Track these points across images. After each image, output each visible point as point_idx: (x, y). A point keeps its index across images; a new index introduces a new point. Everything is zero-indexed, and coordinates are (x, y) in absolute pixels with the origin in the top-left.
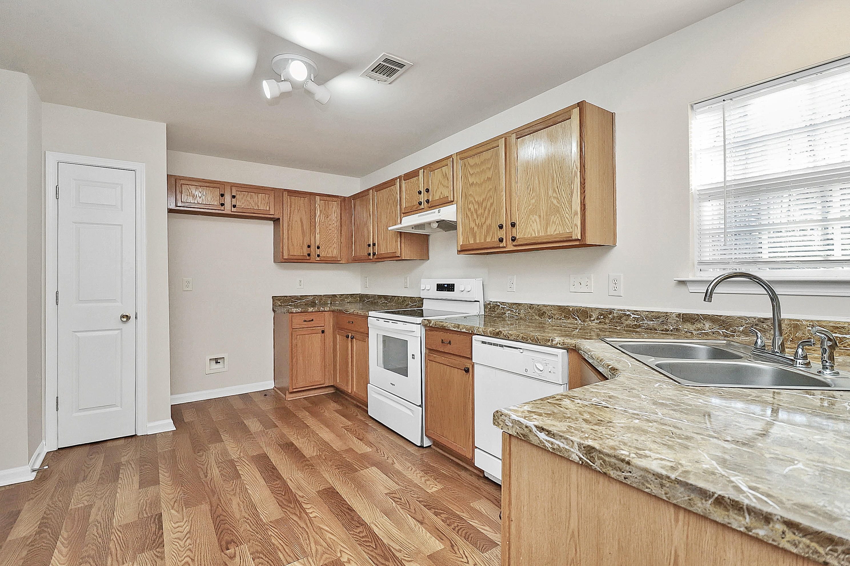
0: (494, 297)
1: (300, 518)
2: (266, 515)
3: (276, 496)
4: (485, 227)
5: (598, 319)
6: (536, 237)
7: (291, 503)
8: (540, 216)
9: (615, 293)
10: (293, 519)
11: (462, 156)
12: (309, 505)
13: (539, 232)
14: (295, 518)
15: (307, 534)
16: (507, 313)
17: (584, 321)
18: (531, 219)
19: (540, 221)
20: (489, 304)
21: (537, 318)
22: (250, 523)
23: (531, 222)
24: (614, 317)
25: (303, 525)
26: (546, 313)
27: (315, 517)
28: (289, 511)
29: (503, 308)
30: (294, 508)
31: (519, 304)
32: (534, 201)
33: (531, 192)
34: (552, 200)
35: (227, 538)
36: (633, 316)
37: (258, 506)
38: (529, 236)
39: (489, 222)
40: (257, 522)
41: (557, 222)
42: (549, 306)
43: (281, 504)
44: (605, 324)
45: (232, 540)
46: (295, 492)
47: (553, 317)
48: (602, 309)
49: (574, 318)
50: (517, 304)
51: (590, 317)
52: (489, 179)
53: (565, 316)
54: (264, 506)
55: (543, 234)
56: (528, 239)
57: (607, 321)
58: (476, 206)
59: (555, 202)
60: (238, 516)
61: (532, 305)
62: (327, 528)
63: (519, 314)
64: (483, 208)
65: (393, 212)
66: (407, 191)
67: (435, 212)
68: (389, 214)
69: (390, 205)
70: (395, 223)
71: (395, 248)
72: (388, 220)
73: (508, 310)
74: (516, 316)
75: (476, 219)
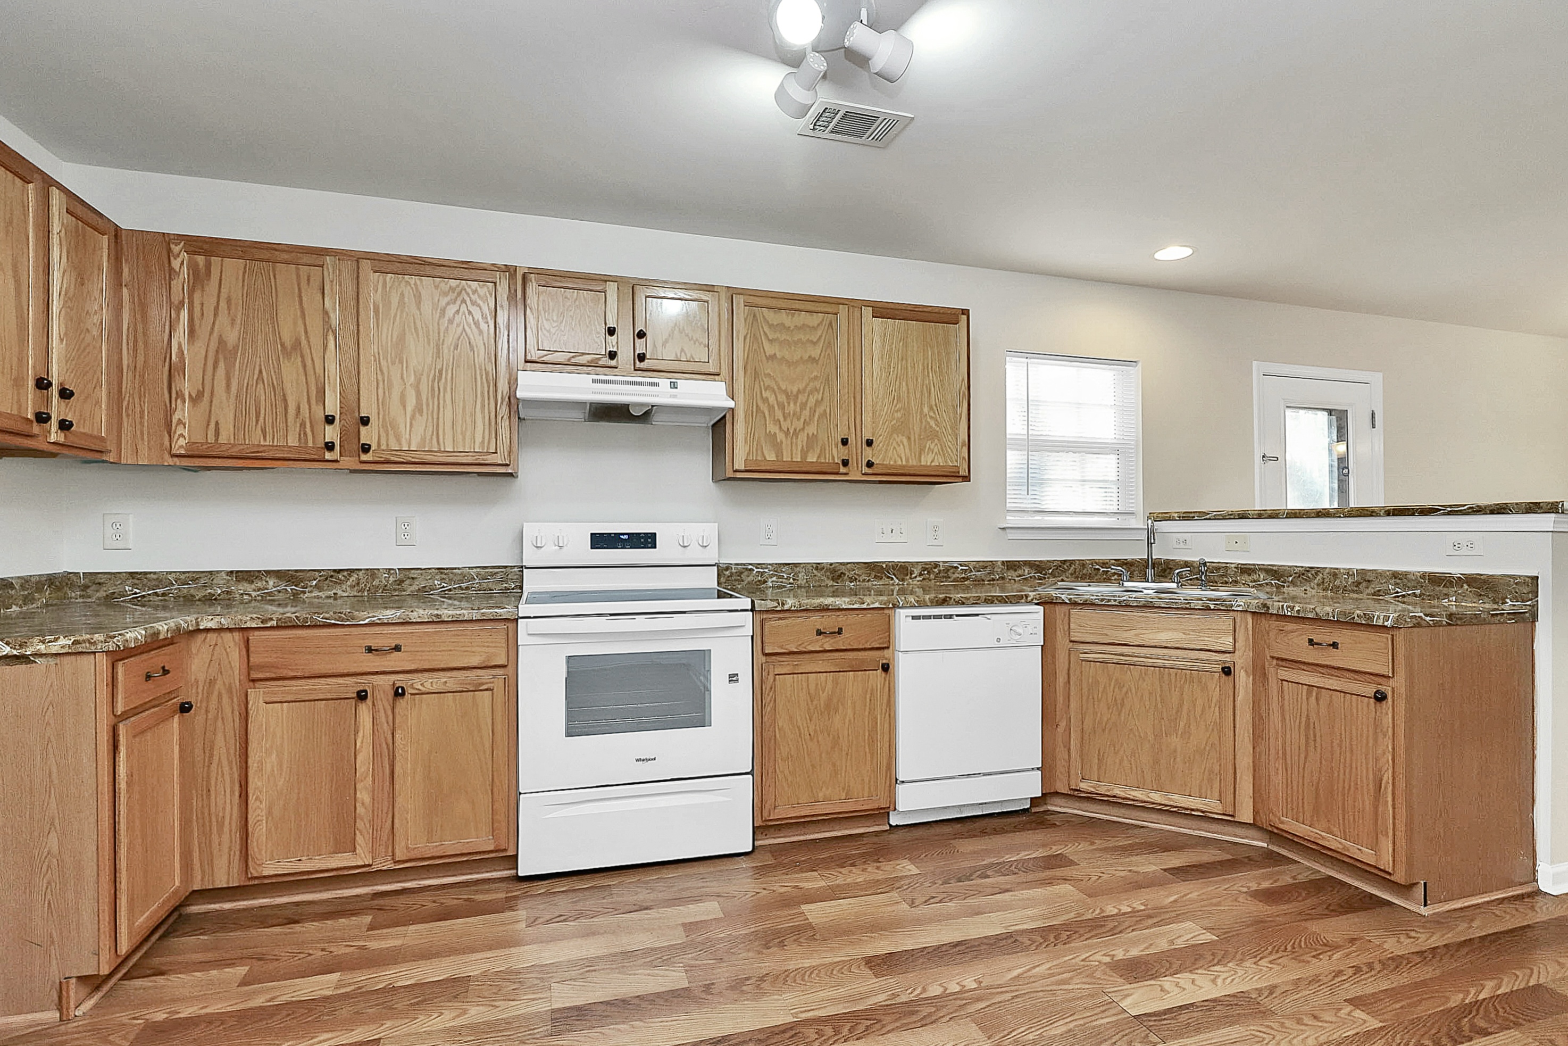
0: (734, 557)
4: (803, 437)
5: (921, 575)
6: (904, 466)
8: (909, 438)
9: (936, 542)
11: (751, 299)
13: (907, 460)
16: (770, 580)
17: (903, 580)
18: (895, 439)
19: (910, 445)
20: (727, 569)
21: (830, 583)
23: (894, 444)
24: (940, 571)
26: (845, 574)
29: (762, 573)
31: (797, 565)
32: (899, 415)
33: (895, 401)
34: (929, 420)
36: (961, 568)
38: (892, 463)
39: (811, 430)
41: (936, 450)
42: (848, 563)
44: (930, 580)
47: (856, 579)
48: (926, 563)
49: (888, 577)
50: (790, 564)
51: (911, 574)
52: (812, 360)
53: (875, 576)
55: (915, 464)
56: (891, 467)
57: (932, 576)
58: (782, 398)
59: (932, 423)
61: (819, 564)
63: (794, 579)
64: (798, 404)
65: (475, 349)
66: (549, 314)
67: (656, 385)
68: (452, 348)
69: (458, 325)
70: (482, 378)
71: (483, 442)
72: (448, 365)
73: (772, 576)
74: (790, 584)
75: (782, 419)
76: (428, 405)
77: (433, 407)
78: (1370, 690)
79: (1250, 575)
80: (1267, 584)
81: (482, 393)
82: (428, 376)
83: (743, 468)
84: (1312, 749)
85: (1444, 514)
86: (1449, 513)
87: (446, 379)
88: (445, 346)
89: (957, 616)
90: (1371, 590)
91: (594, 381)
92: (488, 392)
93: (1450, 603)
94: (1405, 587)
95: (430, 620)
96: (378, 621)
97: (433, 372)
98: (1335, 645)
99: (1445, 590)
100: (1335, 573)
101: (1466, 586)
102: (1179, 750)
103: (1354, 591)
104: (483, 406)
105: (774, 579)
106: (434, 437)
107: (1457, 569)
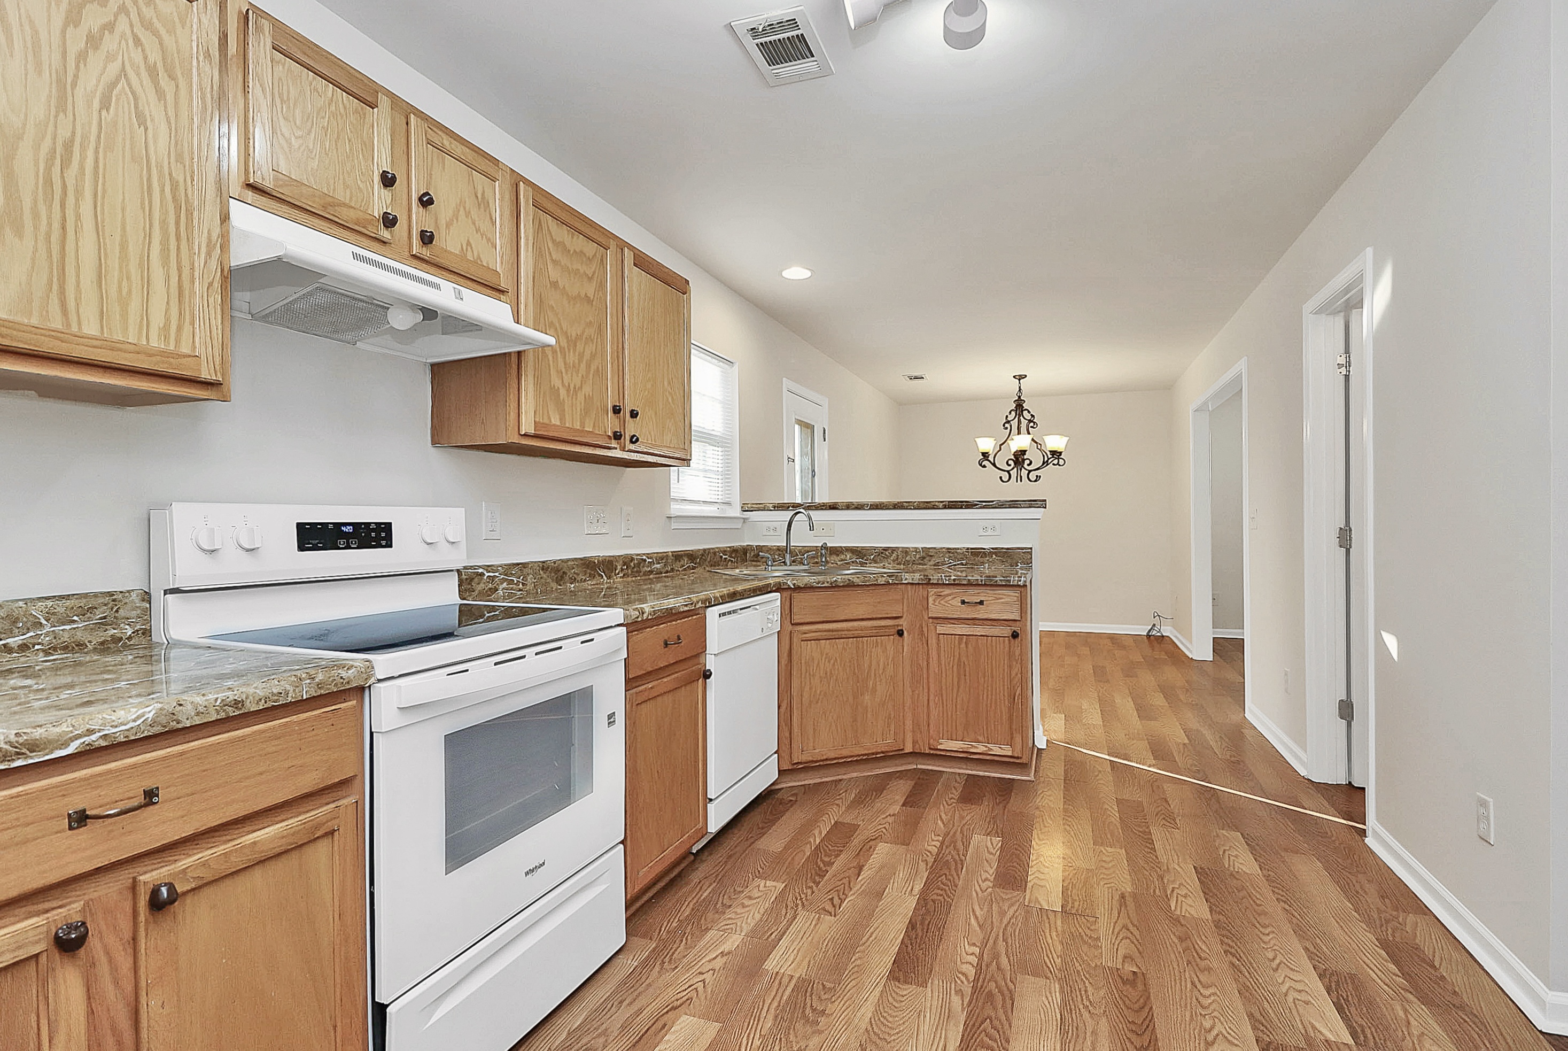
1: (996, 956)
2: (1048, 995)
3: (1007, 1026)
4: (581, 398)
6: (652, 445)
7: (990, 991)
10: (1009, 961)
11: (538, 197)
12: (964, 970)
13: (655, 439)
14: (1004, 961)
15: (1005, 929)
16: (501, 587)
18: (647, 413)
19: (657, 421)
21: (554, 585)
22: (1084, 997)
23: (647, 418)
24: (635, 565)
25: (1000, 944)
26: (566, 574)
27: (974, 944)
28: (1004, 979)
29: (492, 578)
30: (992, 978)
31: (524, 565)
32: (649, 385)
33: (647, 369)
34: (668, 395)
35: (1133, 994)
36: (651, 559)
37: (1055, 1023)
39: (588, 390)
40: (1071, 991)
42: (569, 560)
43: (1009, 1002)
45: (1124, 983)
46: (963, 1010)
47: (575, 579)
49: (600, 574)
50: (518, 564)
52: (588, 299)
53: (587, 574)
54: (1043, 1016)
55: (660, 443)
57: (629, 571)
60: (1104, 1025)
61: (544, 562)
62: (973, 921)
63: (523, 584)
64: (577, 354)
65: (149, 123)
66: (289, 107)
67: (437, 287)
68: (96, 104)
69: (110, 58)
70: (163, 191)
71: (166, 328)
72: (85, 137)
73: (504, 580)
74: (520, 590)
75: (563, 370)
76: (36, 216)
77: (50, 225)
78: (1007, 631)
79: (838, 555)
80: (853, 562)
81: (164, 223)
82: (37, 147)
83: (532, 431)
84: (963, 681)
85: (981, 508)
86: (984, 507)
87: (82, 168)
88: (79, 91)
89: (741, 609)
90: (932, 563)
91: (356, 256)
92: (177, 223)
93: (987, 570)
94: (955, 559)
95: (223, 715)
96: (104, 744)
97: (48, 141)
98: (981, 603)
99: (981, 560)
100: (906, 551)
101: (994, 556)
102: (869, 705)
103: (920, 564)
104: (165, 249)
105: (505, 585)
106: (54, 297)
107: (987, 544)
